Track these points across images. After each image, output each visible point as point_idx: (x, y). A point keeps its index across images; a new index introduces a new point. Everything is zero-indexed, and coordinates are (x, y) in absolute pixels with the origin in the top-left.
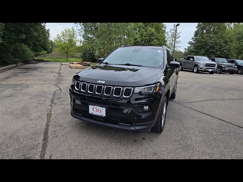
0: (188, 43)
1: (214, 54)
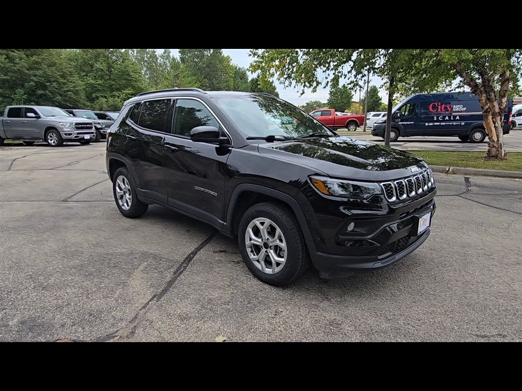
1: (48, 101)
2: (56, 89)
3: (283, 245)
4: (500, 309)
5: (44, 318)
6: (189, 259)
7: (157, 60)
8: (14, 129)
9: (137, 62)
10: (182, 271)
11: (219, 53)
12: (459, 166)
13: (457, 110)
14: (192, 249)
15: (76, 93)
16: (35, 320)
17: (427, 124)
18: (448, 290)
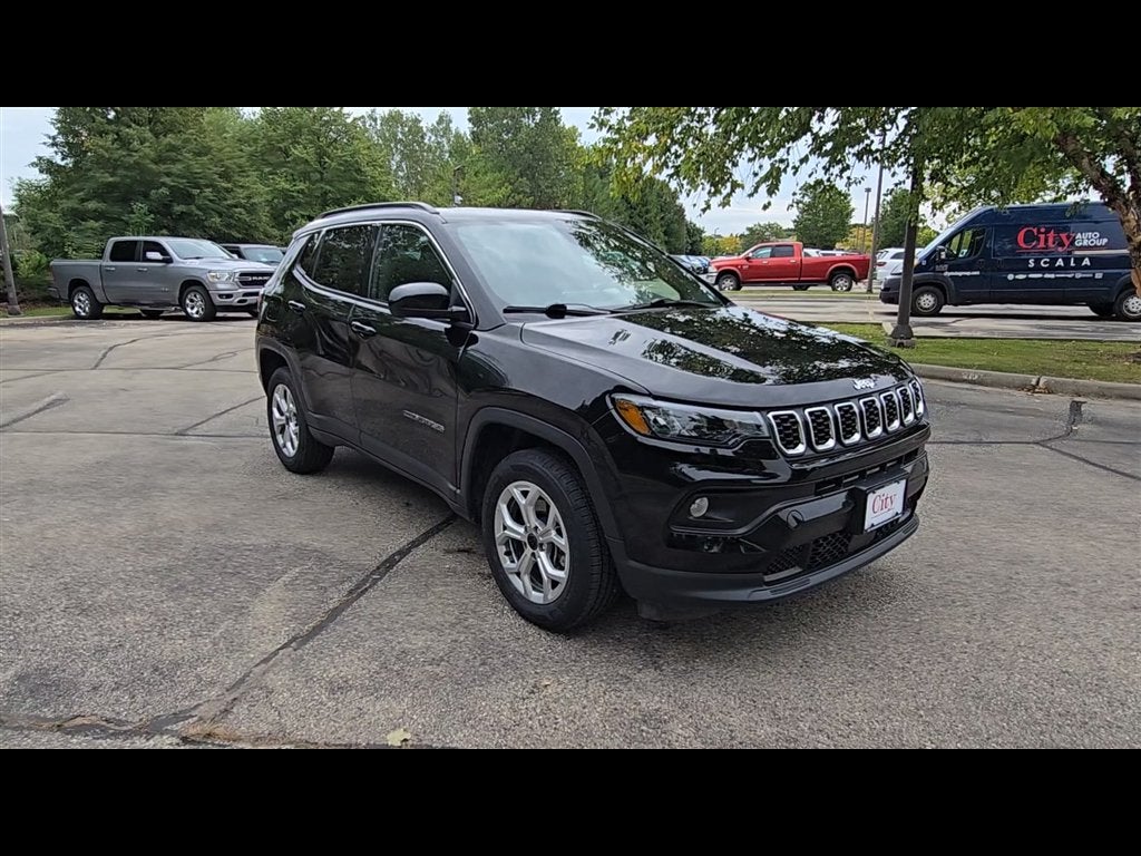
0: (33, 164)
1: (195, 227)
2: (210, 201)
3: (562, 542)
4: (1052, 711)
5: (64, 671)
6: (390, 563)
7: (422, 137)
8: (123, 284)
9: (381, 142)
10: (366, 589)
11: (553, 122)
12: (1063, 376)
13: (1085, 243)
14: (403, 542)
15: (251, 209)
16: (46, 674)
17: (1011, 277)
18: (940, 659)
